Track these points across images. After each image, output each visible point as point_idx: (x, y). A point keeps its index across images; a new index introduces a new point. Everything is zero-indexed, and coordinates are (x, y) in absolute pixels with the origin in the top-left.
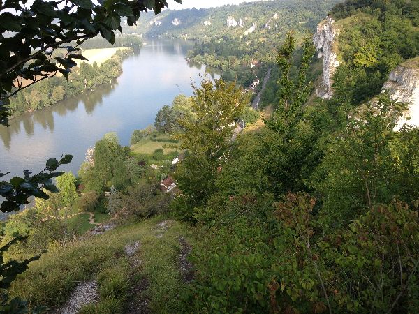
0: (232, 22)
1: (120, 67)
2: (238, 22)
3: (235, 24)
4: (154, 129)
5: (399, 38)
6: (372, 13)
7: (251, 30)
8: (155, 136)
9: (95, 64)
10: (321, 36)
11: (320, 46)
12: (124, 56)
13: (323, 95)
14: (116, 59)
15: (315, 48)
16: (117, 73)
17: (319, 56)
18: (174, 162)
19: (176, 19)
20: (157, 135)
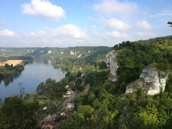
0: (72, 53)
1: (24, 67)
2: (74, 53)
3: (73, 54)
4: (36, 93)
5: (142, 58)
6: (130, 49)
7: (80, 56)
8: (36, 97)
9: (12, 65)
10: (108, 59)
11: (107, 63)
12: (26, 63)
13: (113, 79)
14: (22, 64)
15: (106, 63)
16: (22, 69)
17: (108, 66)
18: (44, 109)
19: (50, 51)
20: (37, 96)
